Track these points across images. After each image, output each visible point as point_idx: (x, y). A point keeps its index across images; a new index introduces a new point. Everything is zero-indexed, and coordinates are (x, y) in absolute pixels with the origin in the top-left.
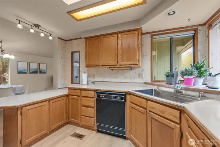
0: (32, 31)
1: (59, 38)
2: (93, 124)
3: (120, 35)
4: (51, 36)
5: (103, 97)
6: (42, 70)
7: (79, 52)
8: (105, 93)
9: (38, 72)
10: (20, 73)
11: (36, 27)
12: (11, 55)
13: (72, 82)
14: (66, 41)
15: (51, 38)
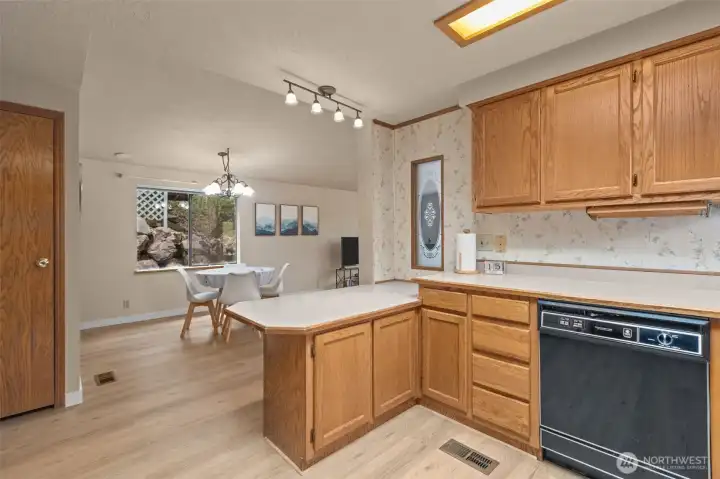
0: (317, 108)
1: (376, 122)
2: (524, 426)
3: (648, 65)
4: (358, 117)
5: (578, 330)
6: (308, 225)
7: (440, 158)
8: (587, 313)
9: (300, 230)
10: (260, 233)
11: (324, 94)
12: (246, 186)
13: (415, 264)
14: (393, 127)
15: (358, 123)
